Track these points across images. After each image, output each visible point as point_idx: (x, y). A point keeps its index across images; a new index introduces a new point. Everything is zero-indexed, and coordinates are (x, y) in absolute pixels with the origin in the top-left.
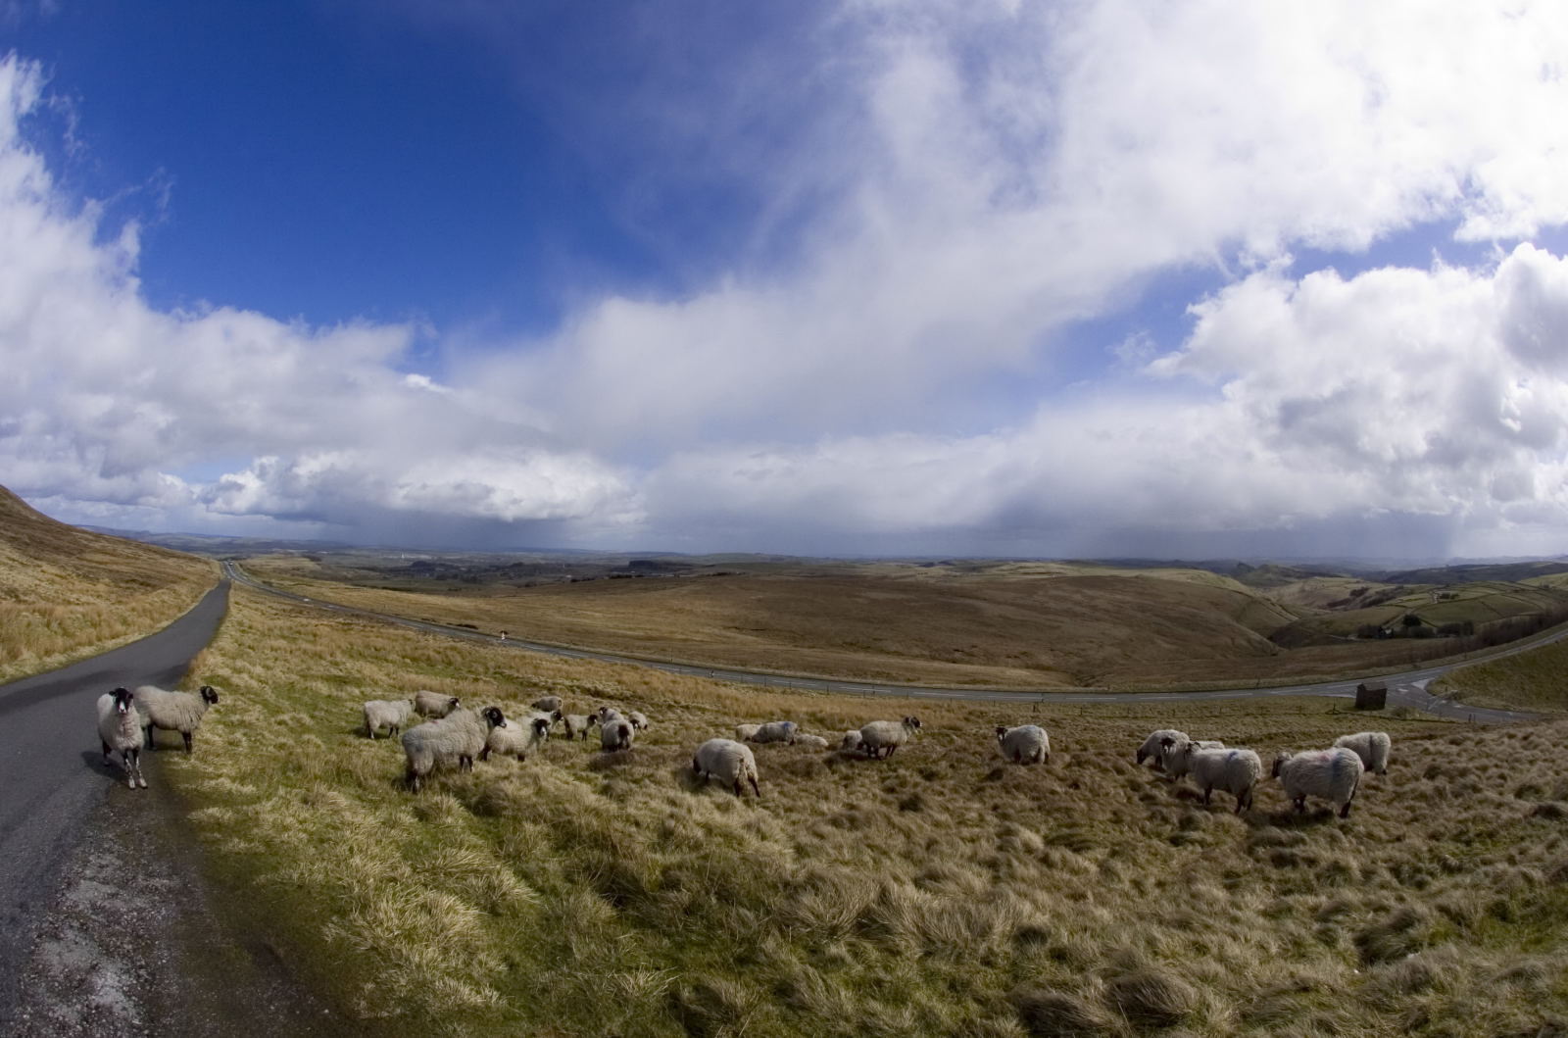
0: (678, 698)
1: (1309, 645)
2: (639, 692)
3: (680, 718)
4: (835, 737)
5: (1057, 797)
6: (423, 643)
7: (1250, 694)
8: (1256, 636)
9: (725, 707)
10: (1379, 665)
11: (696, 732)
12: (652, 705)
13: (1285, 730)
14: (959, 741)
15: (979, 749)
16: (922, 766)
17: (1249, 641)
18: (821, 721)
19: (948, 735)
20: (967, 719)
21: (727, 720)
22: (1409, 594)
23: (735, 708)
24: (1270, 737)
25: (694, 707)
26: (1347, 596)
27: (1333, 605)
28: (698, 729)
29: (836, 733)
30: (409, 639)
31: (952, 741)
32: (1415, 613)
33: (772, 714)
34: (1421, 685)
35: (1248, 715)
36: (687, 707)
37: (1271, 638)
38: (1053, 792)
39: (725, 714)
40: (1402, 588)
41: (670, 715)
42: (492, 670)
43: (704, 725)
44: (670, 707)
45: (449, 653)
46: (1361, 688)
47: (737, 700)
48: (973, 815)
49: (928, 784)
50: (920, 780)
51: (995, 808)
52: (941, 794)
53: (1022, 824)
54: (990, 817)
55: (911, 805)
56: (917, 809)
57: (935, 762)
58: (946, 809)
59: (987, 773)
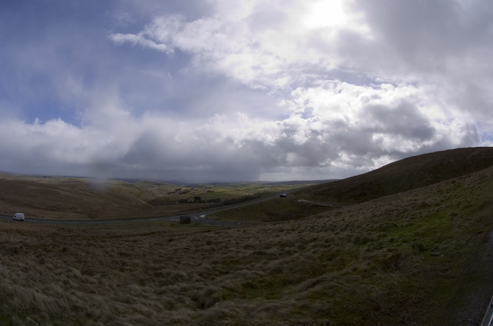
1: (162, 205)
5: (82, 257)
7: (144, 220)
8: (144, 202)
10: (187, 211)
13: (157, 231)
15: (60, 241)
16: (45, 248)
17: (142, 204)
18: (20, 232)
19: (54, 236)
20: (59, 231)
22: (196, 191)
24: (152, 233)
26: (174, 190)
27: (169, 193)
29: (24, 237)
31: (56, 238)
32: (199, 196)
33: (8, 230)
34: (203, 216)
35: (144, 227)
37: (149, 203)
38: (81, 255)
40: (193, 189)
46: (181, 218)
48: (59, 265)
49: (47, 254)
50: (45, 253)
51: (65, 262)
52: (50, 257)
53: (73, 267)
54: (64, 265)
55: (42, 262)
56: (44, 264)
57: (48, 246)
58: (52, 263)
59: (62, 249)
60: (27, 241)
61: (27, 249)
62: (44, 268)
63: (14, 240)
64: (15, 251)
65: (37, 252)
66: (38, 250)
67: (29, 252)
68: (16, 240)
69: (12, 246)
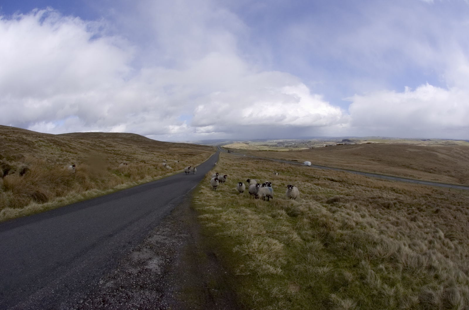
0: (356, 182)
2: (344, 180)
3: (355, 188)
4: (397, 196)
5: (450, 221)
6: (281, 166)
9: (368, 185)
11: (359, 192)
12: (348, 184)
14: (430, 200)
15: (434, 202)
16: (419, 207)
18: (394, 190)
19: (427, 197)
20: (432, 192)
21: (369, 189)
23: (371, 185)
25: (360, 185)
28: (360, 191)
29: (398, 194)
30: (277, 165)
31: (428, 199)
33: (381, 187)
36: (358, 185)
38: (450, 219)
39: (368, 187)
41: (353, 187)
42: (301, 173)
43: (362, 190)
44: (353, 184)
45: (289, 168)
47: (372, 182)
48: (429, 224)
49: (419, 213)
50: (417, 211)
51: (435, 223)
52: (422, 216)
53: (440, 229)
54: (433, 226)
55: (414, 220)
56: (415, 221)
57: (422, 206)
58: (422, 222)
59: (435, 210)
60: (401, 199)
61: (401, 205)
62: (415, 225)
63: (387, 196)
64: (388, 207)
65: (409, 210)
66: (412, 208)
67: (402, 208)
68: (389, 197)
69: (386, 202)
